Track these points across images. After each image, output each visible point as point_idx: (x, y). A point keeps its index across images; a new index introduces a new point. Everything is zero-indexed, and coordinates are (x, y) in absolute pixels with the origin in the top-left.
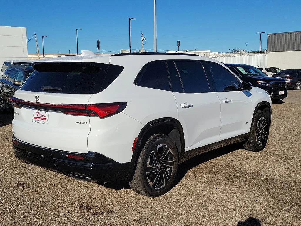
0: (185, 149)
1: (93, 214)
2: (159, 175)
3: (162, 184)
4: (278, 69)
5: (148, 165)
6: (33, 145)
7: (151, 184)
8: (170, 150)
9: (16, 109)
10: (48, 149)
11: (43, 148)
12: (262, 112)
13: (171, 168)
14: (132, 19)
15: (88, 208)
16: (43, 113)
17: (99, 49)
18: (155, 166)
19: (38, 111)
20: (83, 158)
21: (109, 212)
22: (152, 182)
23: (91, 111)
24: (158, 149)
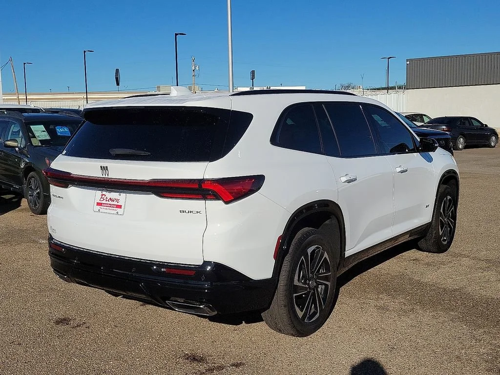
0: (346, 253)
1: (211, 370)
2: (310, 299)
3: (315, 313)
4: (425, 115)
5: (296, 282)
6: (96, 252)
7: (300, 314)
8: (326, 255)
9: (54, 190)
10: (126, 258)
11: (118, 257)
12: (446, 188)
13: (326, 286)
14: (180, 34)
15: (196, 360)
16: (114, 195)
17: (118, 84)
18: (305, 283)
19: (104, 193)
20: (194, 272)
21: (237, 365)
22: (302, 312)
23: (209, 191)
24: (309, 254)
